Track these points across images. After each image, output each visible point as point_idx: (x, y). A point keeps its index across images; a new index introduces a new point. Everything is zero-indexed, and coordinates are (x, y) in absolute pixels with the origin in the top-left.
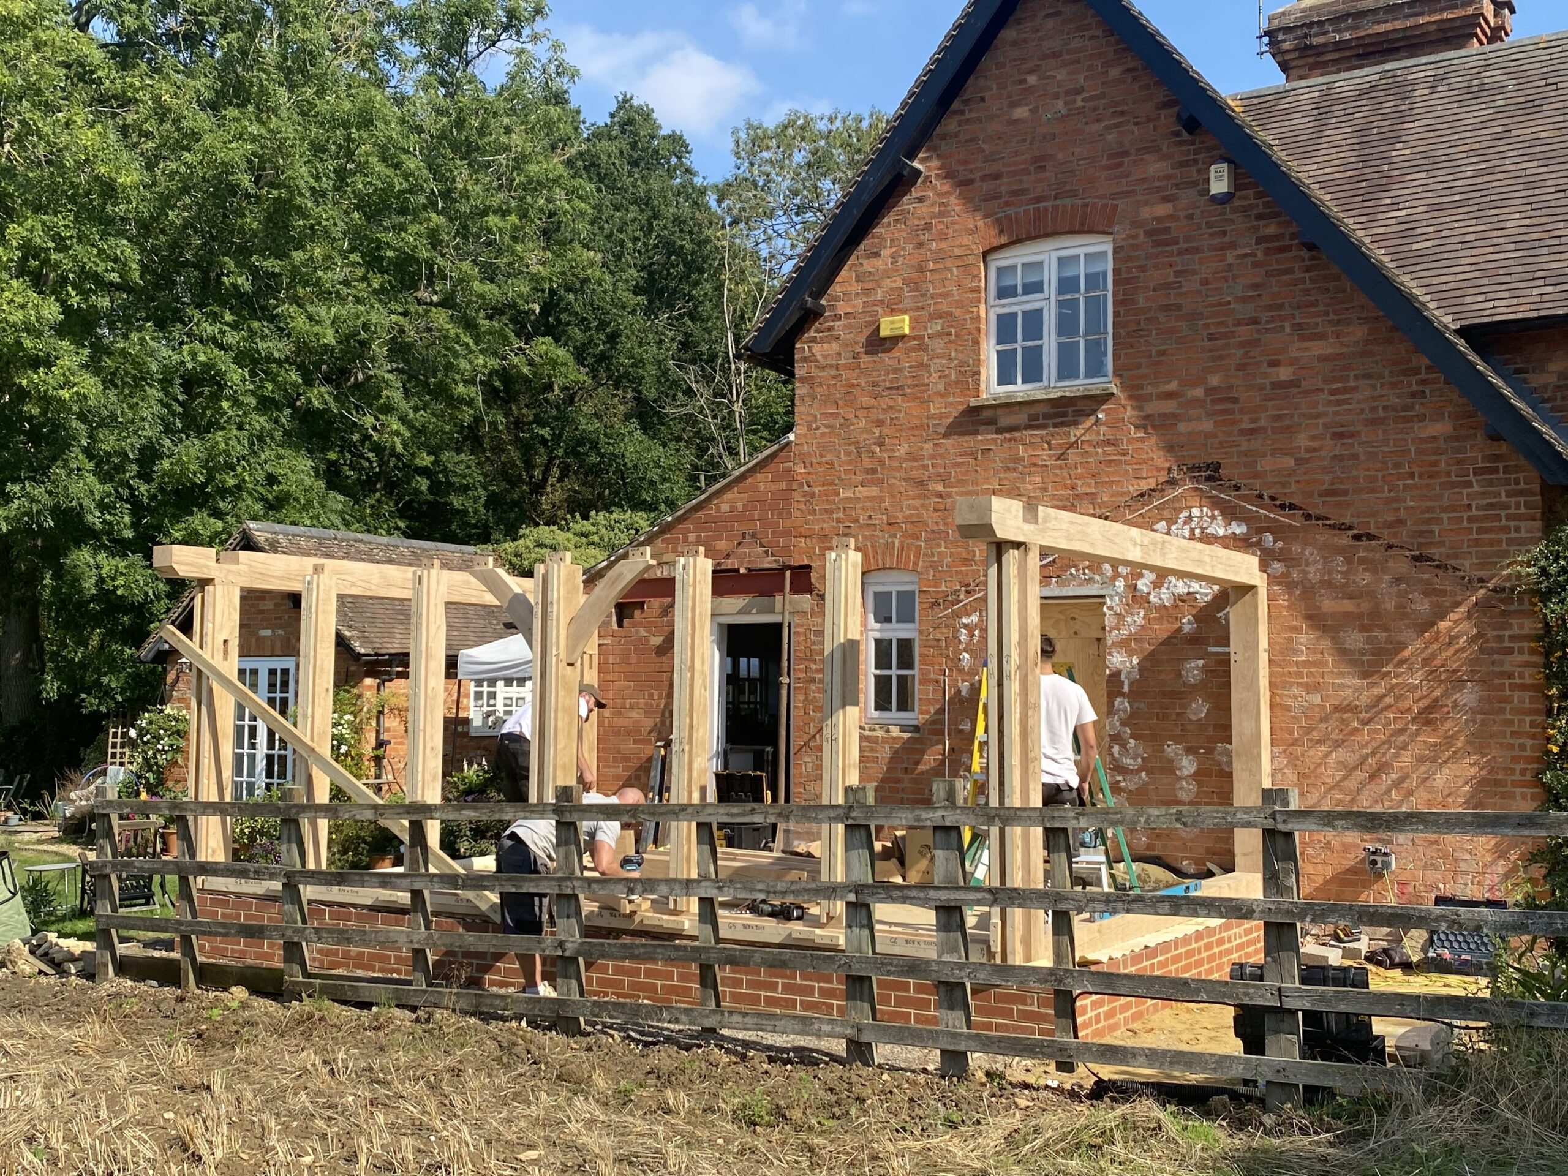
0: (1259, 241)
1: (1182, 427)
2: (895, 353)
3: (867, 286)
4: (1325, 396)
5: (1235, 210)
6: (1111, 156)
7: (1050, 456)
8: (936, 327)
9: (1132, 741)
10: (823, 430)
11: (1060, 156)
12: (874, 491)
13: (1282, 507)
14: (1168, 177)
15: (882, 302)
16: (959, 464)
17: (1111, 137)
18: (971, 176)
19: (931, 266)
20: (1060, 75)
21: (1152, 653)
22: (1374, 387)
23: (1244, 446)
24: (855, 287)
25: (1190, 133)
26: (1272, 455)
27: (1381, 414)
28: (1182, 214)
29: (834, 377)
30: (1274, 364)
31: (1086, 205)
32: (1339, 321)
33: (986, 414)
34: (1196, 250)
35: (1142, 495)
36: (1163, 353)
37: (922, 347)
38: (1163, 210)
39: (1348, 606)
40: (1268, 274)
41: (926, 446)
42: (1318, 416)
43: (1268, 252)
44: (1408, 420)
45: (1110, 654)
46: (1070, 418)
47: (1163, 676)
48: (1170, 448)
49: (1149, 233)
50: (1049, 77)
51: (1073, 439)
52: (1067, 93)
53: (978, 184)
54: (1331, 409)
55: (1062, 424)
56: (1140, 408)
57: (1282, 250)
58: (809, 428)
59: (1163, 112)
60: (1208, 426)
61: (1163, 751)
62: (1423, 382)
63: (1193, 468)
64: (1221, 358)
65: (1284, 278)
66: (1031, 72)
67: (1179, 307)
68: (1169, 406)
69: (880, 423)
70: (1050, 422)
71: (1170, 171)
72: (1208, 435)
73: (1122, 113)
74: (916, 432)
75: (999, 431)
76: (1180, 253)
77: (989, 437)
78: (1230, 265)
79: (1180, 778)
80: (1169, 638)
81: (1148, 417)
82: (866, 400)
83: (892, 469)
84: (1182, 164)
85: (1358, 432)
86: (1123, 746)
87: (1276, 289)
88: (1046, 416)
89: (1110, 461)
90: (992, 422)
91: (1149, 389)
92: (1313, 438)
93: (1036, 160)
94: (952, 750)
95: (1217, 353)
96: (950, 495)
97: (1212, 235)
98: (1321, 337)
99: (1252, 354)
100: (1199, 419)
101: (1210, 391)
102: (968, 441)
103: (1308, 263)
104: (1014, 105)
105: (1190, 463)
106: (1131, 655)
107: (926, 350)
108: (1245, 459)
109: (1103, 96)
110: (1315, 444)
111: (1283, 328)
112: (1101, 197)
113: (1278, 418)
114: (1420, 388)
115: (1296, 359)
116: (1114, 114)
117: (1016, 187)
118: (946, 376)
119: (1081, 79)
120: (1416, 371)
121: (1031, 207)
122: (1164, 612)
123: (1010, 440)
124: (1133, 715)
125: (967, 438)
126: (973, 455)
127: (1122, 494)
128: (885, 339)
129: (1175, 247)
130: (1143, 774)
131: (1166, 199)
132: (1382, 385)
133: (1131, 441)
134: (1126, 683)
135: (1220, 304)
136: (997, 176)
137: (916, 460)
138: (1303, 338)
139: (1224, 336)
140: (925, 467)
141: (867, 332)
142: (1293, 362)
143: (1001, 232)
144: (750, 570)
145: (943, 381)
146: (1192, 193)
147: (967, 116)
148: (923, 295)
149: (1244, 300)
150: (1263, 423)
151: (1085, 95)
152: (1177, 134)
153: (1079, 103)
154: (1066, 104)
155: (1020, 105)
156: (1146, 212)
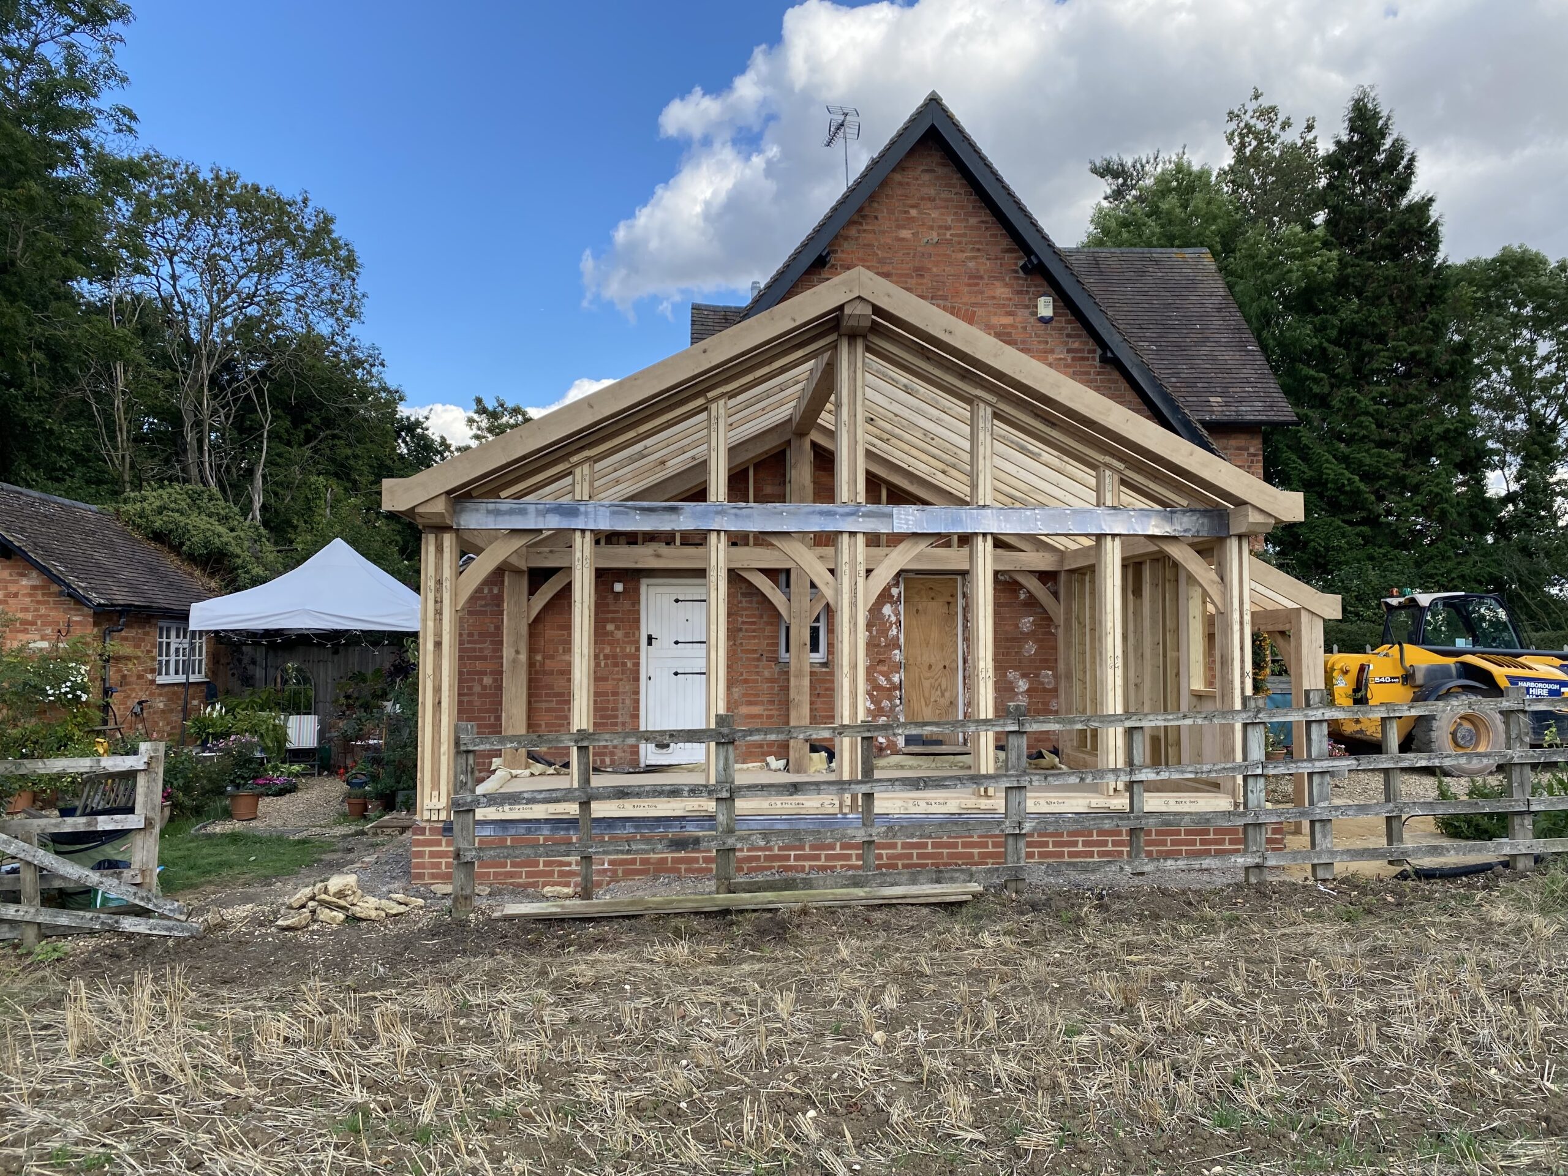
0: (1069, 351)
5: (1054, 329)
6: (970, 278)
11: (934, 270)
17: (971, 264)
20: (935, 214)
25: (1024, 273)
28: (1019, 325)
38: (1006, 320)
43: (1074, 359)
47: (1007, 628)
50: (926, 213)
52: (940, 227)
57: (1085, 359)
61: (1007, 677)
66: (912, 207)
71: (1011, 295)
73: (978, 250)
79: (1018, 694)
80: (1010, 602)
84: (1020, 292)
93: (918, 269)
97: (1039, 342)
104: (903, 227)
109: (965, 235)
112: (966, 304)
116: (973, 249)
119: (949, 220)
122: (1007, 585)
131: (1009, 314)
146: (1026, 312)
147: (865, 227)
151: (952, 232)
152: (1016, 272)
153: (948, 237)
154: (938, 235)
155: (905, 229)
156: (995, 320)
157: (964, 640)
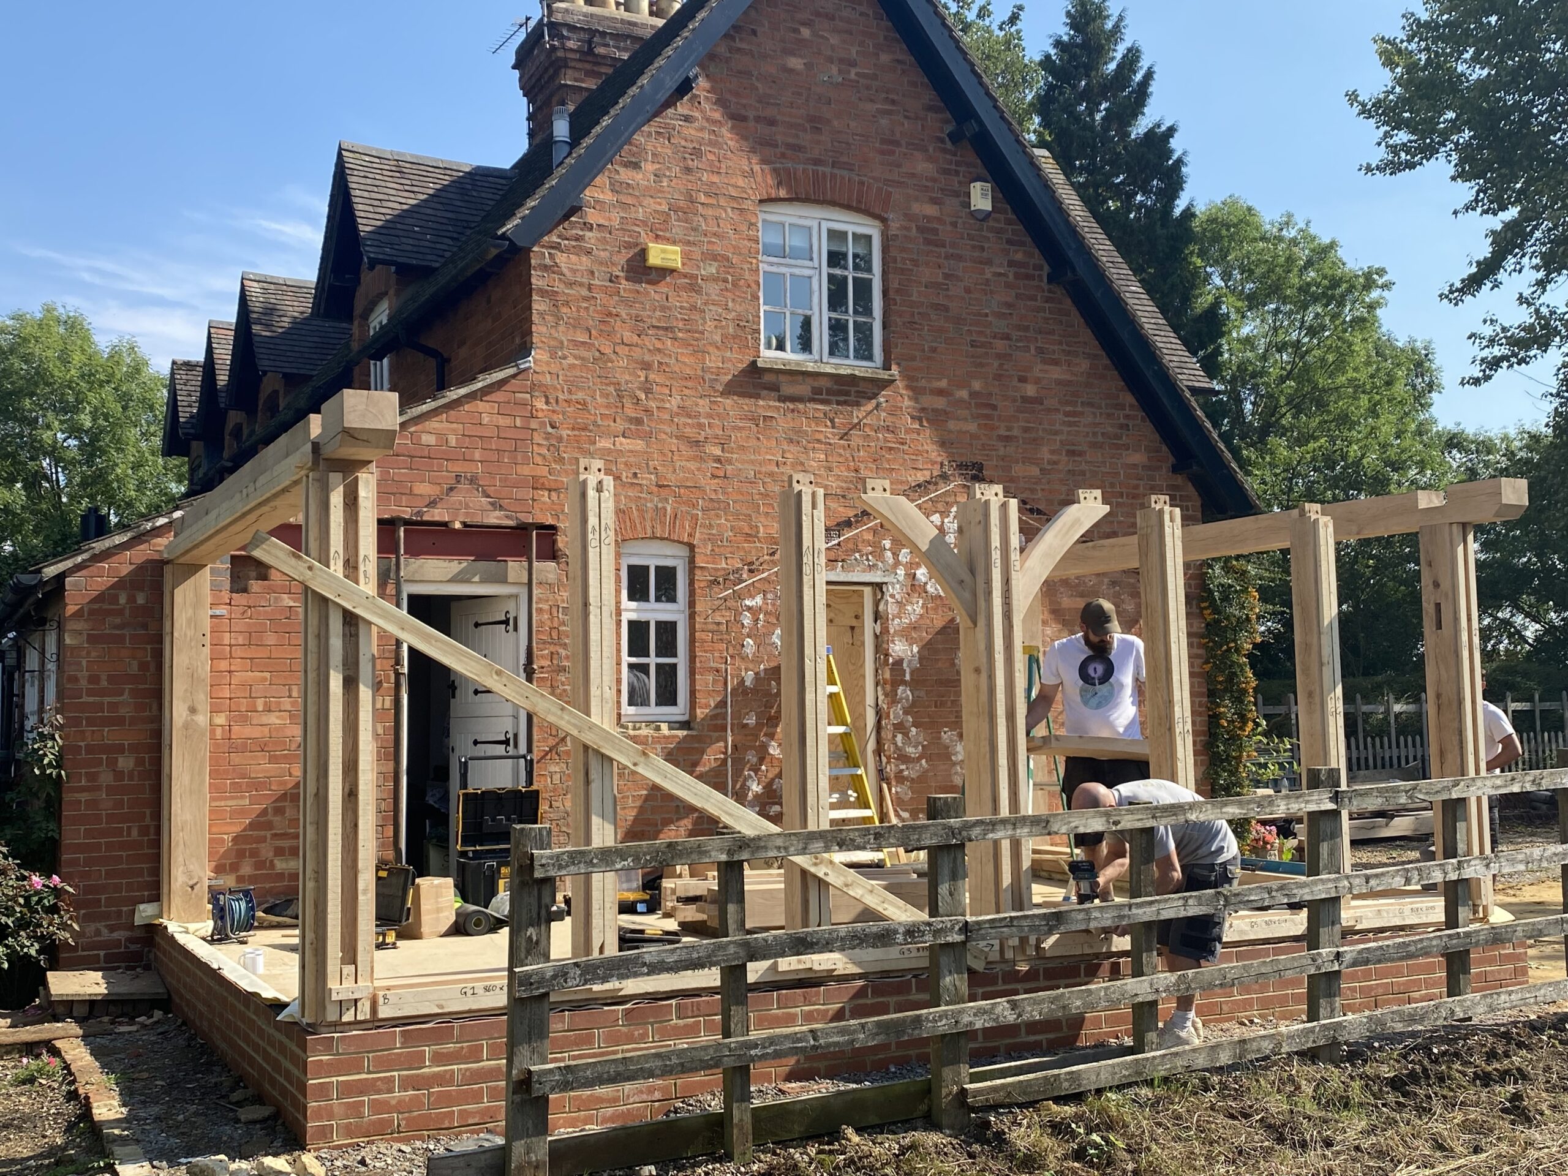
0: (1010, 264)
1: (952, 425)
2: (662, 288)
3: (624, 199)
4: (1060, 416)
5: (991, 230)
6: (883, 141)
7: (832, 433)
8: (712, 269)
9: (913, 729)
10: (571, 360)
11: (836, 123)
12: (639, 445)
13: (1031, 511)
14: (934, 180)
15: (644, 223)
16: (740, 429)
17: (884, 122)
18: (743, 112)
19: (702, 198)
20: (834, 40)
21: (929, 642)
22: (1094, 414)
23: (1002, 452)
24: (607, 197)
25: (953, 143)
26: (1023, 462)
27: (1100, 439)
28: (948, 220)
29: (586, 299)
30: (1023, 380)
31: (862, 183)
32: (1069, 352)
33: (768, 378)
34: (959, 258)
35: (919, 486)
36: (934, 350)
37: (693, 288)
38: (931, 210)
40: (1018, 296)
41: (701, 402)
42: (1056, 433)
43: (1017, 276)
44: (1118, 447)
45: (893, 642)
46: (852, 398)
47: (940, 665)
48: (943, 444)
49: (921, 230)
50: (822, 37)
51: (856, 421)
52: (841, 61)
53: (751, 124)
54: (1066, 429)
55: (845, 403)
56: (916, 400)
57: (1028, 277)
58: (553, 355)
59: (930, 115)
60: (972, 427)
61: (940, 738)
62: (1127, 417)
63: (960, 466)
64: (981, 365)
65: (1029, 303)
66: (804, 24)
67: (946, 309)
68: (940, 403)
69: (646, 366)
70: (833, 398)
71: (936, 175)
72: (973, 436)
73: (893, 102)
74: (689, 384)
75: (783, 399)
76: (947, 257)
77: (771, 403)
78: (987, 280)
79: (954, 764)
80: (944, 628)
81: (923, 410)
82: (628, 336)
83: (662, 421)
84: (946, 172)
85: (1085, 452)
86: (906, 735)
87: (1023, 312)
88: (829, 392)
89: (891, 449)
90: (774, 388)
91: (923, 383)
92: (1053, 452)
93: (812, 119)
94: (735, 747)
95: (978, 360)
96: (729, 461)
97: (974, 247)
98: (1056, 362)
99: (1005, 367)
100: (966, 419)
101: (973, 394)
102: (747, 403)
103: (1046, 294)
104: (788, 52)
105: (959, 460)
106: (911, 645)
107: (698, 292)
108: (1001, 463)
109: (875, 77)
110: (1055, 458)
111: (1028, 347)
112: (878, 180)
113: (1026, 430)
114: (1125, 422)
115: (1039, 378)
116: (885, 100)
117: (791, 140)
118: (722, 327)
119: (854, 51)
120: (1122, 407)
121: (810, 167)
122: (938, 602)
123: (793, 411)
124: (914, 704)
125: (747, 401)
126: (755, 420)
127: (902, 482)
128: (650, 268)
129: (943, 250)
130: (924, 761)
131: (934, 201)
132: (1101, 414)
133: (908, 431)
134: (908, 671)
135: (980, 315)
136: (772, 122)
137: (690, 417)
138: (1044, 362)
139: (983, 345)
140: (701, 426)
141: (627, 255)
142: (1037, 381)
143: (779, 184)
144: (465, 524)
145: (719, 331)
146: (956, 202)
147: (738, 44)
148: (694, 230)
149: (1000, 316)
150: (1015, 432)
151: (859, 70)
152: (942, 141)
153: (853, 76)
154: (840, 71)
155: (794, 55)
156: (917, 208)
157: (877, 684)
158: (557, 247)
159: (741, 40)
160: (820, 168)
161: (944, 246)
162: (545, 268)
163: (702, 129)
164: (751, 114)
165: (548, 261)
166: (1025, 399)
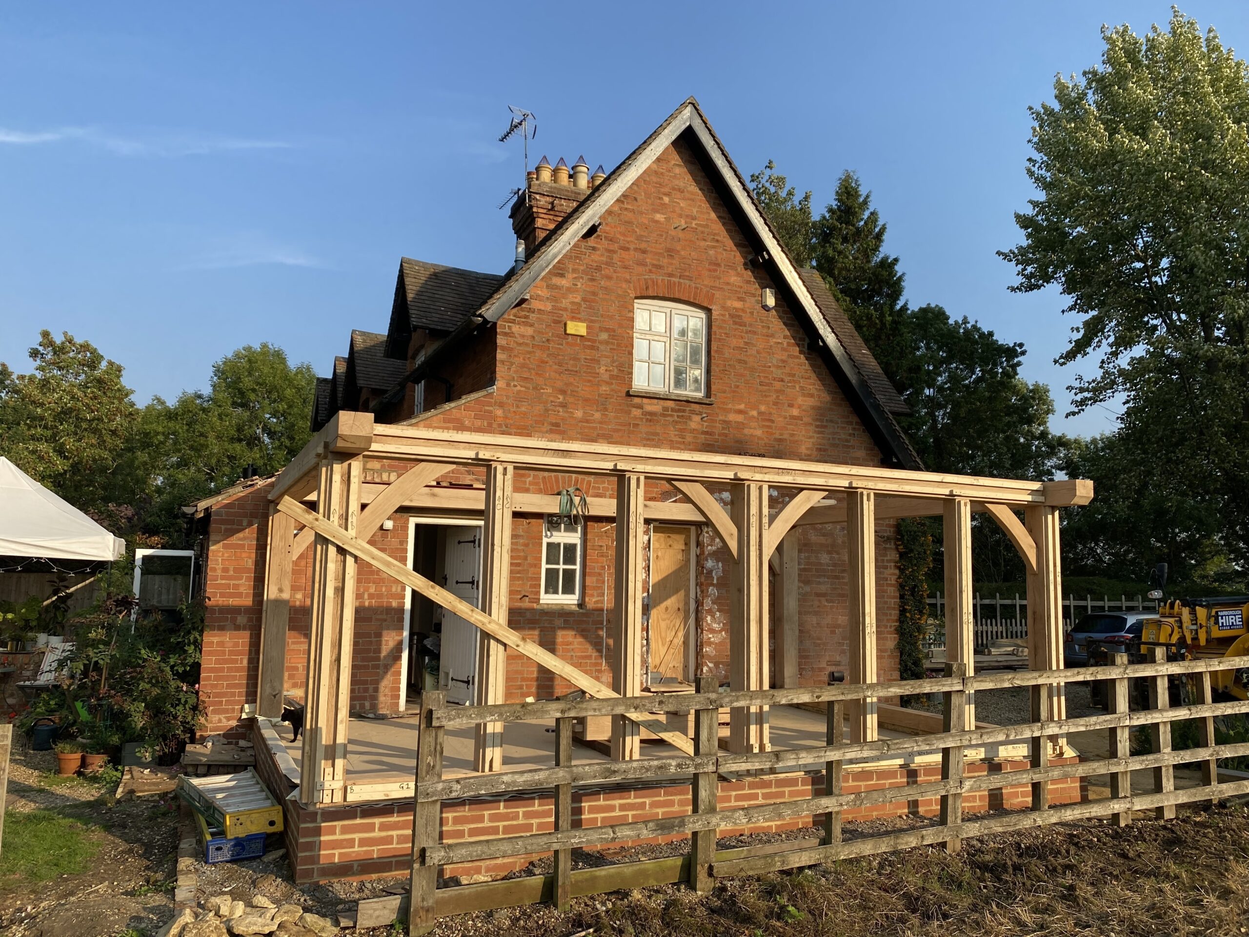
0: (785, 337)
1: (747, 431)
2: (575, 347)
3: (554, 295)
5: (775, 317)
6: (710, 264)
7: (674, 435)
8: (604, 336)
9: (718, 613)
11: (683, 253)
14: (740, 287)
15: (566, 309)
16: (618, 431)
17: (712, 252)
18: (627, 245)
19: (601, 295)
20: (683, 204)
22: (834, 427)
23: (777, 447)
24: (544, 293)
25: (751, 267)
27: (837, 442)
28: (748, 311)
30: (791, 406)
31: (697, 288)
33: (636, 401)
34: (755, 333)
36: (738, 387)
37: (594, 347)
38: (738, 305)
39: (822, 540)
40: (789, 356)
41: (596, 414)
42: (810, 438)
43: (789, 344)
44: (848, 447)
45: (707, 560)
46: (687, 414)
48: (740, 442)
49: (731, 316)
51: (689, 427)
52: (687, 216)
53: (632, 252)
54: (816, 435)
55: (683, 417)
56: (726, 416)
58: (508, 385)
60: (759, 433)
62: (853, 429)
64: (766, 396)
65: (796, 360)
66: (665, 194)
67: (745, 362)
68: (740, 418)
69: (564, 392)
70: (675, 414)
71: (742, 284)
72: (760, 438)
74: (589, 404)
75: (645, 414)
76: (747, 332)
77: (638, 416)
78: (771, 346)
81: (729, 422)
82: (553, 375)
83: (572, 425)
84: (749, 282)
86: (713, 616)
87: (792, 365)
89: (709, 444)
90: (640, 407)
91: (730, 406)
93: (669, 250)
94: (609, 621)
95: (764, 393)
98: (811, 396)
99: (780, 398)
100: (755, 428)
101: (760, 413)
103: (807, 355)
104: (656, 211)
105: (750, 452)
106: (718, 562)
107: (597, 350)
109: (707, 226)
111: (795, 386)
112: (706, 286)
113: (792, 435)
114: (853, 432)
115: (801, 405)
116: (713, 240)
117: (655, 262)
118: (610, 371)
119: (695, 210)
120: (850, 423)
121: (666, 278)
123: (651, 420)
124: (718, 598)
125: (623, 414)
126: (627, 426)
128: (568, 335)
129: (744, 328)
130: (724, 633)
131: (740, 299)
132: (838, 427)
133: (720, 434)
134: (715, 577)
135: (766, 366)
136: (644, 252)
137: (588, 423)
138: (804, 395)
141: (554, 327)
142: (799, 406)
143: (647, 287)
145: (608, 373)
146: (753, 300)
147: (626, 206)
148: (595, 313)
149: (778, 367)
150: (785, 437)
151: (696, 222)
152: (745, 265)
153: (694, 225)
154: (686, 223)
155: (659, 213)
156: (729, 303)
157: (697, 585)
158: (513, 322)
159: (628, 203)
160: (673, 279)
161: (745, 326)
162: (506, 334)
163: (602, 255)
164: (632, 247)
165: (507, 330)
166: (793, 417)
